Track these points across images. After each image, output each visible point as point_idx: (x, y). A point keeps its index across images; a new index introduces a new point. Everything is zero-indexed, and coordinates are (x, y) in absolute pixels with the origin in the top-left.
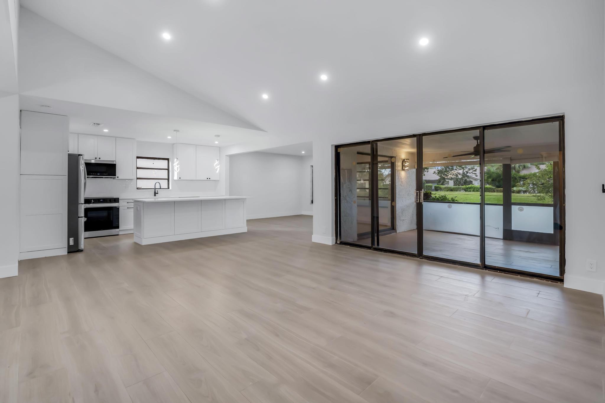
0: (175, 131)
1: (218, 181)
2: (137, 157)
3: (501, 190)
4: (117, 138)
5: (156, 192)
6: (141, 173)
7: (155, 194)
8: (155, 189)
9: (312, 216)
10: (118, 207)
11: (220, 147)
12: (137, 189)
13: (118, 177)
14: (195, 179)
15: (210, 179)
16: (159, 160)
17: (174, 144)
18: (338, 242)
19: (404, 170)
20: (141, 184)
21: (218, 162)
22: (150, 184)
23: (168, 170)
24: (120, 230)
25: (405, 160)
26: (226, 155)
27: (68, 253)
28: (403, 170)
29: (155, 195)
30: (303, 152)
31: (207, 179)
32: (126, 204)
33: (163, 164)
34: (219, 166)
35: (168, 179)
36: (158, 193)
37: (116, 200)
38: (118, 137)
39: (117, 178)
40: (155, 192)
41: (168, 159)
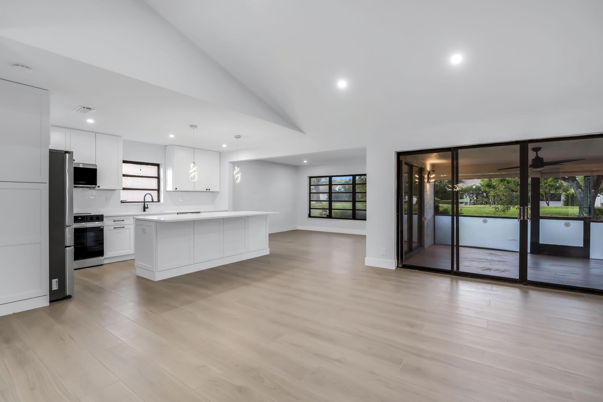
0: (191, 126)
1: (218, 192)
2: (123, 161)
3: (450, 201)
4: (97, 134)
5: (146, 206)
6: (128, 182)
7: (145, 209)
8: (144, 202)
9: (365, 236)
10: (102, 227)
11: (220, 153)
12: (121, 202)
13: (99, 187)
14: (193, 190)
15: (209, 190)
16: (147, 165)
17: (166, 146)
18: (400, 266)
19: (430, 182)
20: (125, 196)
21: (238, 169)
22: (139, 196)
23: (158, 178)
24: (104, 258)
25: (431, 172)
26: (229, 162)
27: (50, 302)
28: (428, 182)
29: (144, 211)
30: (305, 162)
31: (207, 190)
32: (112, 223)
33: (152, 171)
34: (240, 174)
35: (158, 190)
36: (148, 208)
37: (100, 218)
38: (99, 133)
39: (97, 188)
40: (144, 206)
41: (158, 165)
